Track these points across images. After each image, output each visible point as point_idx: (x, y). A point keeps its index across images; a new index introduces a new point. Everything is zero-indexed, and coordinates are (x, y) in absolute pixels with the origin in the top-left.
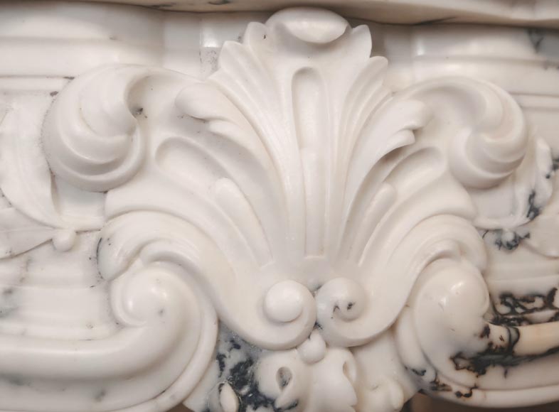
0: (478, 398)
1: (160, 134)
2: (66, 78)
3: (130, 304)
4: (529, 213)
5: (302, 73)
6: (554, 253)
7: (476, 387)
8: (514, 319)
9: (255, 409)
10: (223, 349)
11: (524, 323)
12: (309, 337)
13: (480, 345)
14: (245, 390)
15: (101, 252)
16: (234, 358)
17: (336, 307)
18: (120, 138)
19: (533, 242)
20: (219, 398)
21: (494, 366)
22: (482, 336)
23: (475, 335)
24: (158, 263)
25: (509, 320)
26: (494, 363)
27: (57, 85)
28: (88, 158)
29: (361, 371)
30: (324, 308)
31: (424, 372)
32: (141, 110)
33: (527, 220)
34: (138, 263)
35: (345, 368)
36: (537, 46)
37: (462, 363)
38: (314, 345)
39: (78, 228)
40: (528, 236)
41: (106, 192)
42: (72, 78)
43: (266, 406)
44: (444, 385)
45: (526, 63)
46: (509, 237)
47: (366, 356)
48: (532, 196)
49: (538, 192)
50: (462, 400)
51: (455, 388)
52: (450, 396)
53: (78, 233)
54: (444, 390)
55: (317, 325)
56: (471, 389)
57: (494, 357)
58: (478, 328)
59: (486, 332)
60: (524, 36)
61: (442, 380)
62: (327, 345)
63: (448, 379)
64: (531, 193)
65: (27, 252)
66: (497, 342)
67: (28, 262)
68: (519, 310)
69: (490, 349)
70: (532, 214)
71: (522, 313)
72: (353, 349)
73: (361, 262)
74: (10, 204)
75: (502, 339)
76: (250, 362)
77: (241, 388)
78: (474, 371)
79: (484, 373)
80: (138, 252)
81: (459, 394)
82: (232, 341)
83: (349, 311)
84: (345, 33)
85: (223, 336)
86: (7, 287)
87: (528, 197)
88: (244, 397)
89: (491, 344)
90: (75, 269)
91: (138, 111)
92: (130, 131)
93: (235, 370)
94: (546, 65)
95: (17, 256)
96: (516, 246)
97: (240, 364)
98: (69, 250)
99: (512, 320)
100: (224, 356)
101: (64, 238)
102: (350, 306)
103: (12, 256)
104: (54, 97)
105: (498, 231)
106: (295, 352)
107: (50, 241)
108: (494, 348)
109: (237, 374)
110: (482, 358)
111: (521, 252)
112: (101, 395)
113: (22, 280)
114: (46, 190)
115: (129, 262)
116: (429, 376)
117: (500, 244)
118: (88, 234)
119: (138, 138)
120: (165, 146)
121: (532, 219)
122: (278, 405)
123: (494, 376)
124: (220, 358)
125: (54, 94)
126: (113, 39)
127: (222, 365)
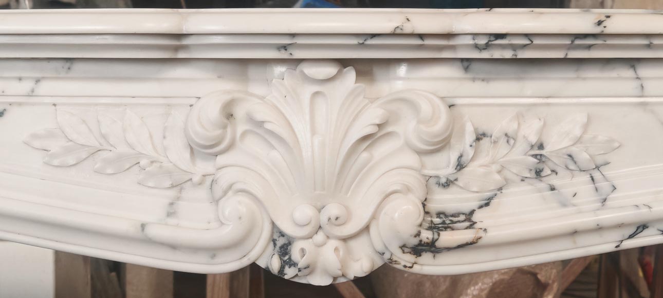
0: (417, 269)
1: (241, 128)
2: (197, 98)
3: (227, 213)
4: (457, 166)
5: (316, 94)
6: (475, 189)
7: (415, 263)
8: (442, 227)
9: (290, 267)
10: (275, 237)
11: (448, 229)
12: (317, 233)
13: (415, 241)
14: (286, 258)
15: (213, 186)
16: (281, 242)
17: (329, 219)
18: (218, 132)
19: (460, 183)
20: (271, 261)
21: (426, 252)
22: (415, 236)
23: (411, 236)
24: (240, 193)
25: (439, 228)
26: (426, 251)
27: (193, 101)
28: (202, 142)
29: (349, 252)
30: (324, 219)
31: (384, 254)
32: (232, 115)
33: (455, 171)
34: (230, 193)
35: (336, 249)
36: (466, 69)
37: (406, 250)
38: (320, 237)
39: (204, 174)
40: (456, 180)
41: (217, 156)
42: (200, 98)
43: (295, 267)
44: (396, 261)
45: (460, 79)
46: (443, 180)
47: (353, 244)
48: (461, 156)
49: (464, 154)
50: (407, 269)
51: (403, 263)
52: (400, 267)
53: (204, 176)
54: (395, 264)
55: (320, 227)
56: (413, 264)
57: (424, 248)
58: (415, 232)
59: (418, 234)
60: (459, 64)
61: (395, 258)
62: (328, 237)
63: (399, 258)
64: (459, 155)
65: (181, 184)
66: (425, 240)
67: (181, 189)
68: (448, 222)
69: (421, 244)
70: (459, 167)
71: (449, 224)
72: (345, 240)
73: (349, 194)
74: (171, 162)
75: (427, 238)
76: (290, 243)
77: (284, 257)
78: (414, 255)
79: (420, 256)
80: (230, 187)
81: (405, 266)
82: (280, 233)
83: (337, 221)
84: (337, 74)
85: (275, 230)
86: (171, 201)
87: (457, 157)
88: (284, 261)
89: (421, 241)
90: (202, 193)
91: (230, 116)
92: (225, 127)
93: (281, 247)
94: (474, 80)
95: (176, 186)
96: (448, 185)
97: (285, 244)
98: (200, 184)
99: (441, 227)
100: (276, 240)
101: (196, 179)
102: (337, 219)
103: (173, 186)
104: (191, 107)
105: (437, 177)
106: (311, 240)
107: (191, 179)
108: (423, 243)
109: (282, 249)
110: (417, 248)
111: (453, 189)
112: (213, 256)
113: (178, 198)
114: (187, 155)
115: (225, 193)
116: (387, 256)
117: (439, 184)
118: (209, 176)
119: (229, 130)
120: (244, 134)
121: (460, 170)
122: (299, 266)
123: (426, 257)
124: (274, 241)
125: (191, 106)
126: (219, 77)
127: (275, 245)
